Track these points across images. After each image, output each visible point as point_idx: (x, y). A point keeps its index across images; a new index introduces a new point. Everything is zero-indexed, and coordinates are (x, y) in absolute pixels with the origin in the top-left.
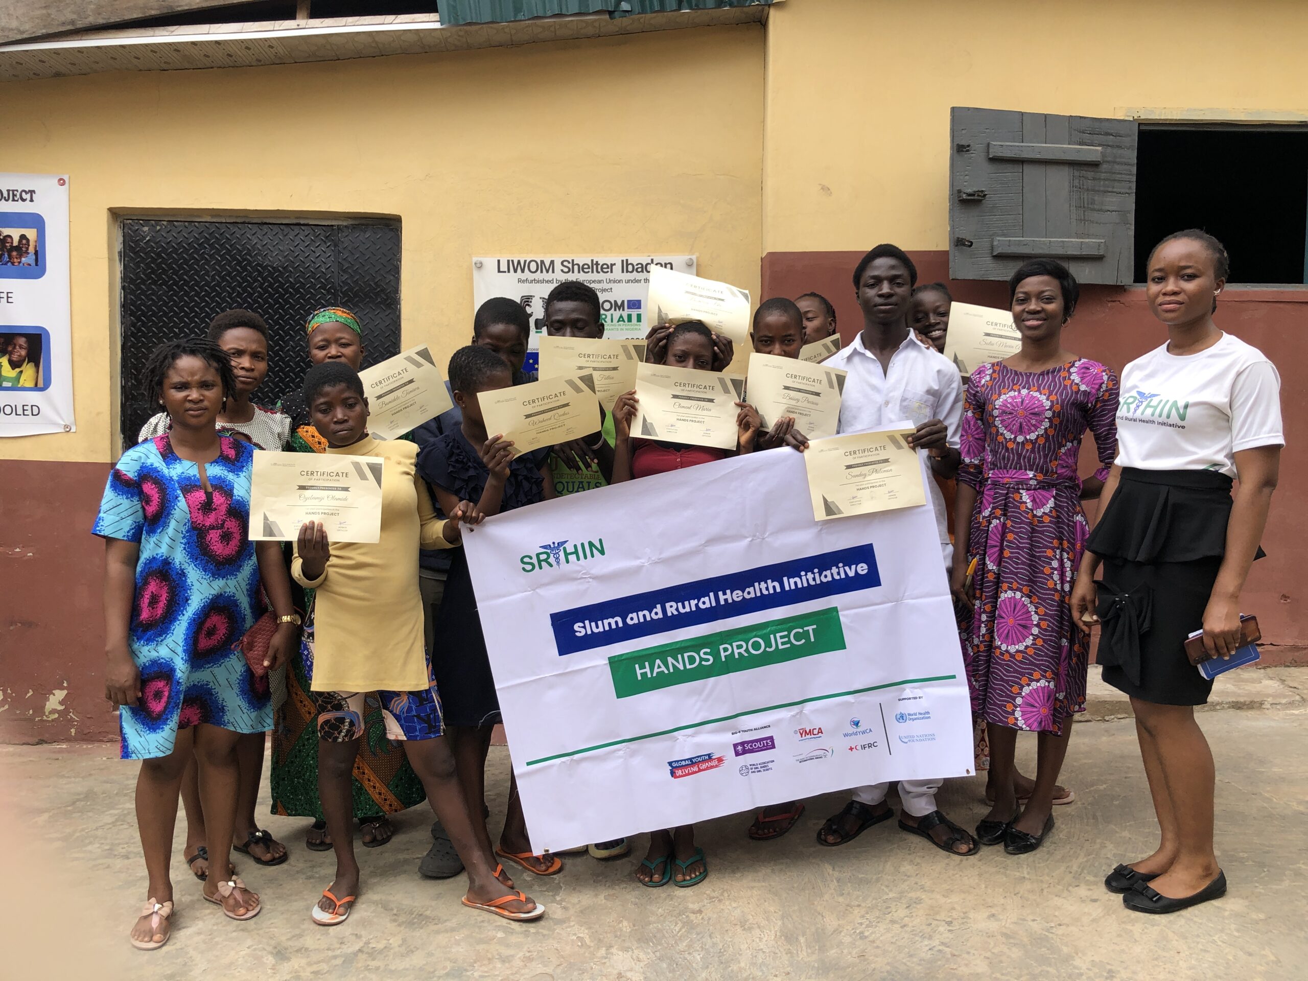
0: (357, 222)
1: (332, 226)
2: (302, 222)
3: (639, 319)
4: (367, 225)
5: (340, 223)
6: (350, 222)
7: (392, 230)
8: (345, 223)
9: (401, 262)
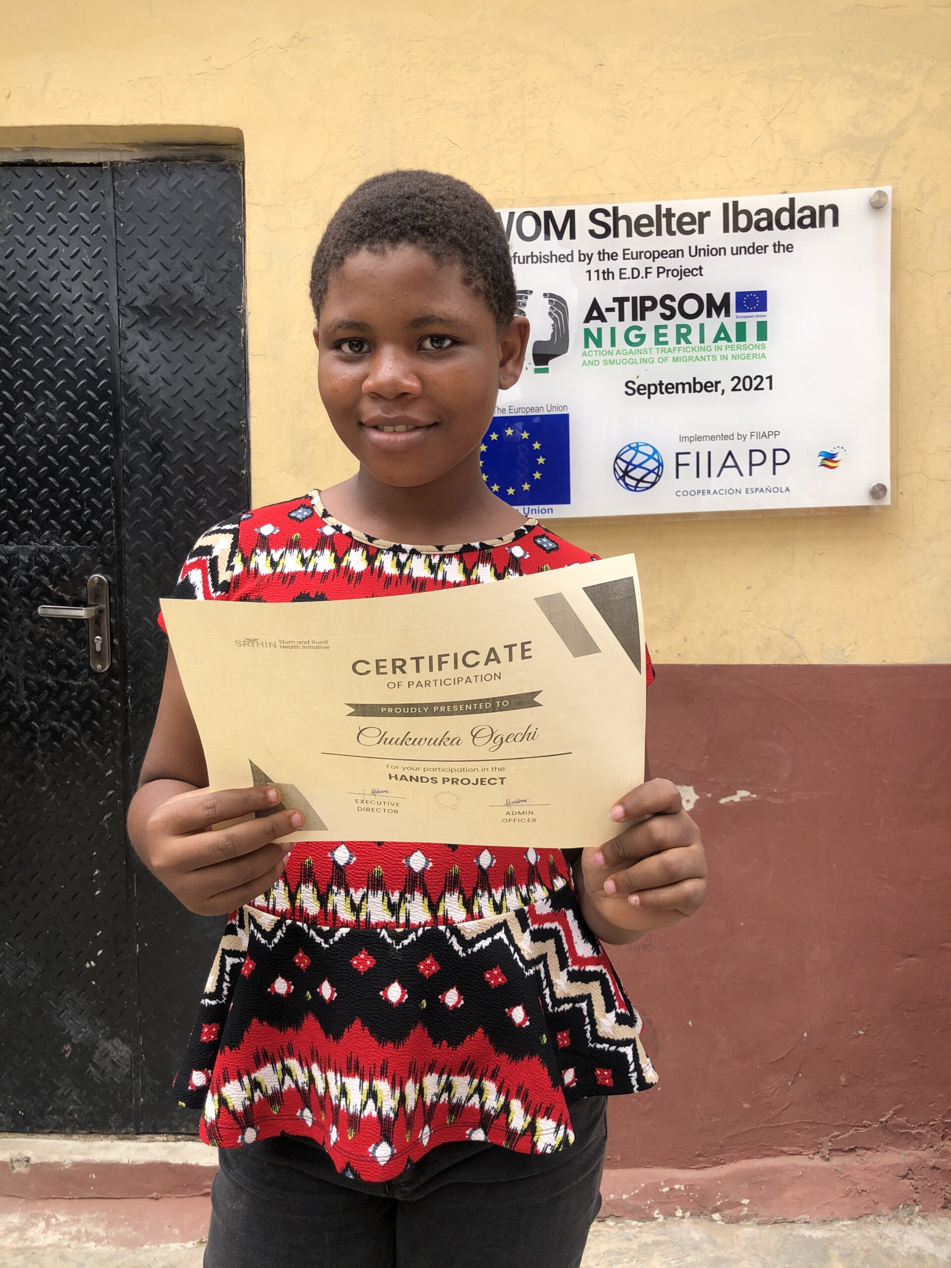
0: (151, 155)
1: (100, 164)
2: (37, 157)
3: (762, 332)
4: (172, 160)
5: (116, 157)
6: (138, 154)
7: (224, 169)
8: (126, 158)
9: (244, 236)
